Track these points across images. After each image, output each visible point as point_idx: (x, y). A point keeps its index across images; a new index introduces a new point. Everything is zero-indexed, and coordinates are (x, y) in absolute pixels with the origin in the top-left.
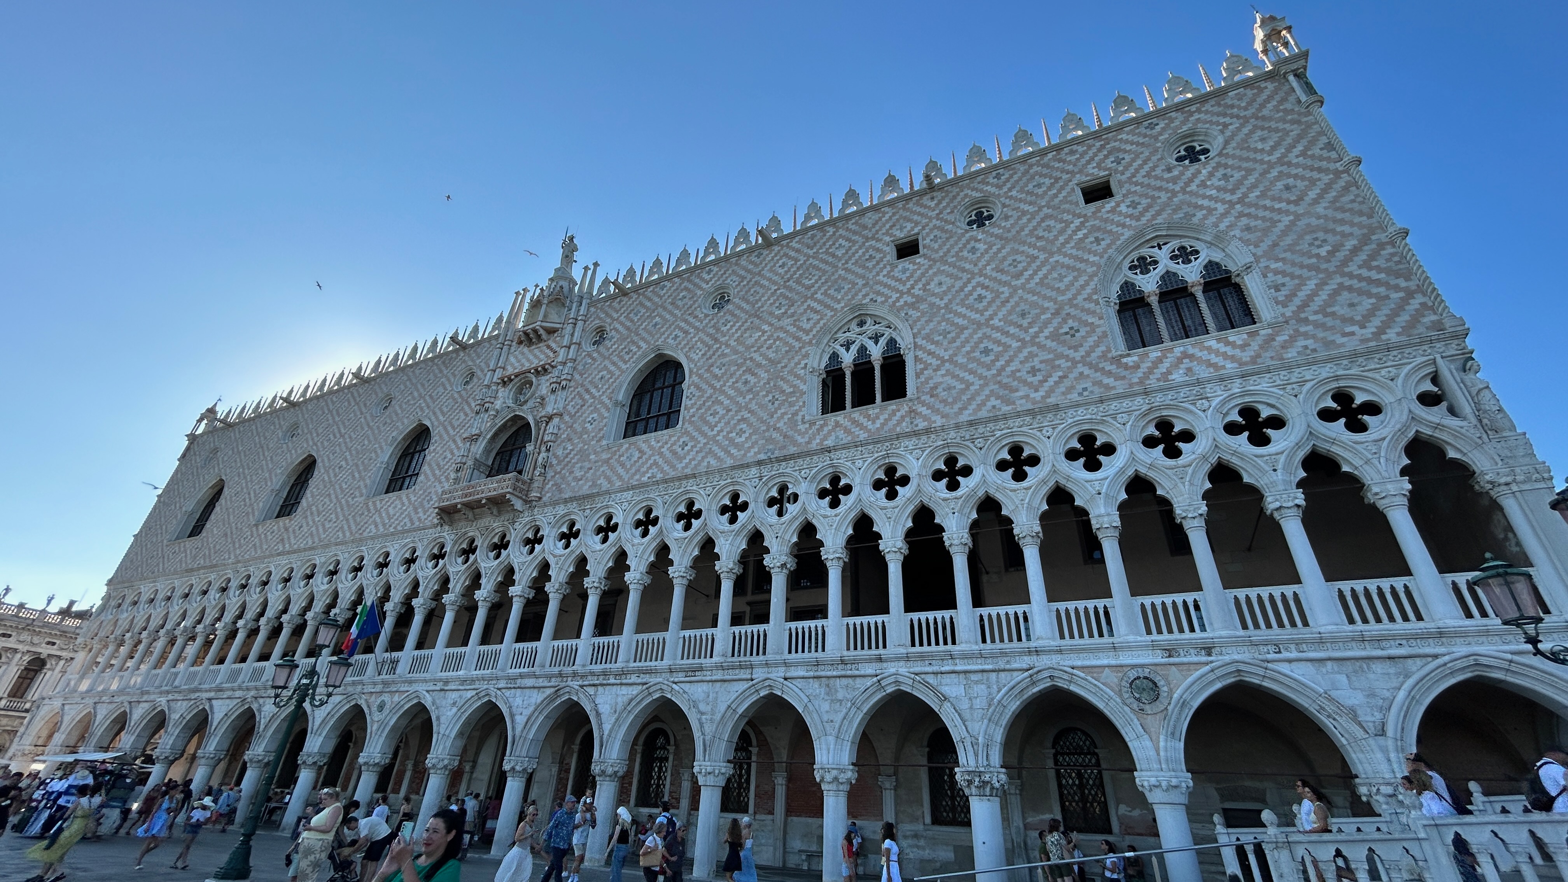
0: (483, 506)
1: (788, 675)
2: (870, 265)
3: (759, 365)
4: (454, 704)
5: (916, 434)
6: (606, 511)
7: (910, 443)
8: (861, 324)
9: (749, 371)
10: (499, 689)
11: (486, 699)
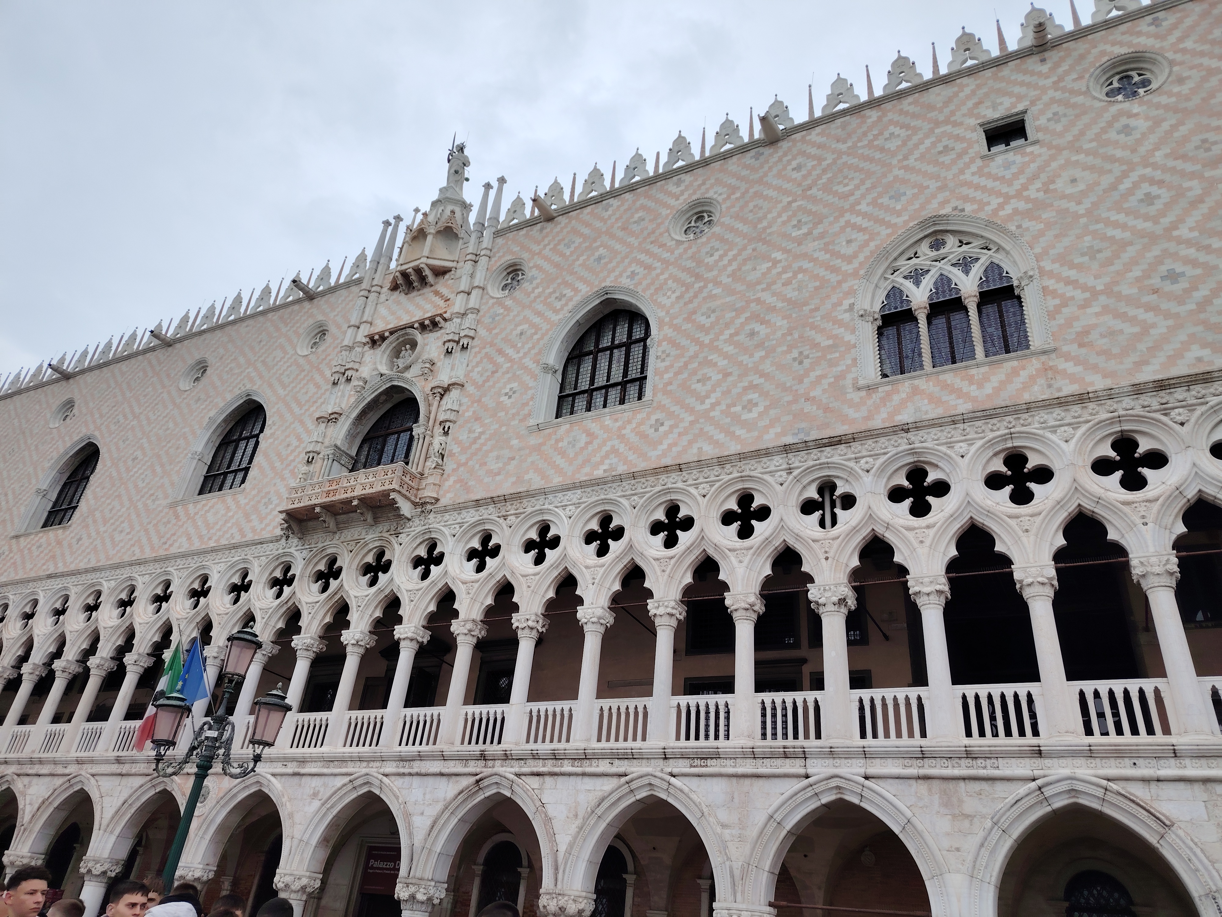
0: (354, 510)
1: (871, 771)
2: (946, 159)
3: (772, 309)
4: (315, 795)
5: (1062, 402)
6: (540, 518)
7: (1052, 417)
8: (937, 245)
9: (756, 317)
10: (386, 775)
11: (365, 790)
